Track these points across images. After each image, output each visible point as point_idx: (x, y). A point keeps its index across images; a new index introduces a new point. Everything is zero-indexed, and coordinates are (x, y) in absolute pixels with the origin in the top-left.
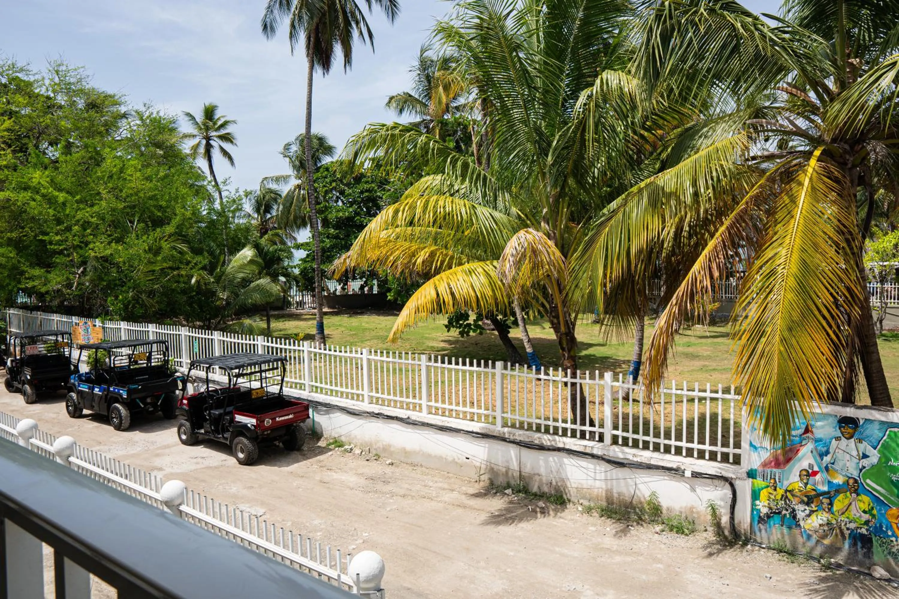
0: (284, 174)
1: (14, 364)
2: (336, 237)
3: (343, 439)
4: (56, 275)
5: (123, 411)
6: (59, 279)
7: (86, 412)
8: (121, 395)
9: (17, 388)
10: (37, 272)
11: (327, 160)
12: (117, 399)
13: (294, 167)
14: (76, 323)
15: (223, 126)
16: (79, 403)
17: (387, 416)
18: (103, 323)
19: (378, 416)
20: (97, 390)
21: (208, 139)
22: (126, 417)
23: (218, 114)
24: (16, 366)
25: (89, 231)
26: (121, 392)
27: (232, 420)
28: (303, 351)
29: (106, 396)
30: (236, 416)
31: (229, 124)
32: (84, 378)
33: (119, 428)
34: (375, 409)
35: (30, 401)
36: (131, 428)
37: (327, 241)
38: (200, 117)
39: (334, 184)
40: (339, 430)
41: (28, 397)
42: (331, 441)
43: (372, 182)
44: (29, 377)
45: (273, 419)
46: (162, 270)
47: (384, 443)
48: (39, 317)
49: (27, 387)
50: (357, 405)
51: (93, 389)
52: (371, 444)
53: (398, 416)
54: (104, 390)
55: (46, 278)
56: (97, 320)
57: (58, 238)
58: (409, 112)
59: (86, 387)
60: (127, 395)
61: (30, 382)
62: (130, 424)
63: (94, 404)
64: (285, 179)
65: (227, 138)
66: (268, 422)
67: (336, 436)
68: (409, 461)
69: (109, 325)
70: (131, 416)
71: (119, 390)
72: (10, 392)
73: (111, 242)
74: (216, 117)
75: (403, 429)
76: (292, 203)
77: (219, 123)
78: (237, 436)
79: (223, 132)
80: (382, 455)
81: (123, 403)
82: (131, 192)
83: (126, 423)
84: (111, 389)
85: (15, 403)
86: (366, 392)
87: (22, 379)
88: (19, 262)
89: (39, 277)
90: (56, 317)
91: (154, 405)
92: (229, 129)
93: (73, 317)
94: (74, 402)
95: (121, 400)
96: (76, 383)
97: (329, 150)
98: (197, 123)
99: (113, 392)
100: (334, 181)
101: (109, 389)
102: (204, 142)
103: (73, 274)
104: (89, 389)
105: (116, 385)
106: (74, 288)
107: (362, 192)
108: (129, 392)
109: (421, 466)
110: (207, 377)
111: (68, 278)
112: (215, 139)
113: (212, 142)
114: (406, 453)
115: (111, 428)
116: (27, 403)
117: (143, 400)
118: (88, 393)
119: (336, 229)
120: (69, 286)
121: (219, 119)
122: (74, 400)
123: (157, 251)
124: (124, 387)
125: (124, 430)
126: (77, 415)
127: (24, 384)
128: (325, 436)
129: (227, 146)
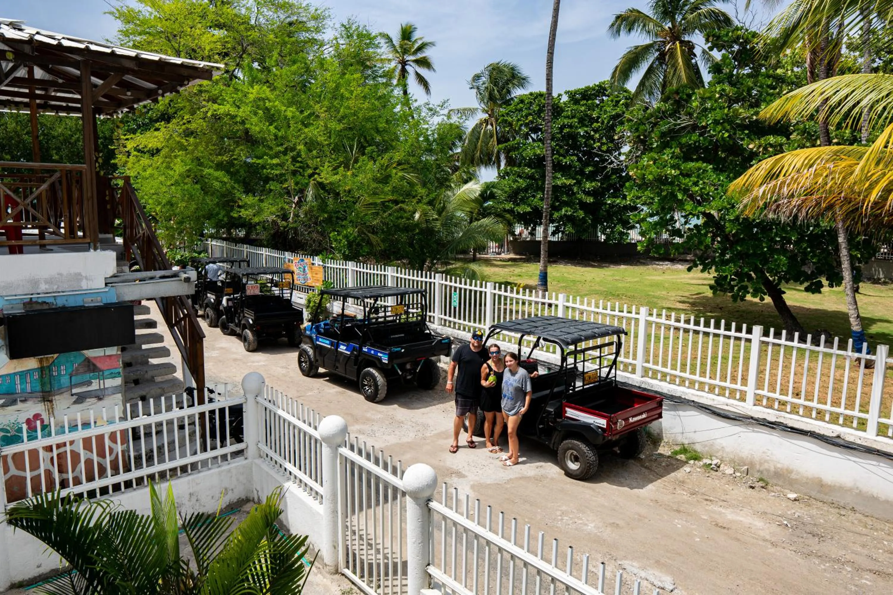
0: (472, 106)
1: (230, 304)
2: (531, 177)
3: (698, 448)
4: (269, 204)
5: (380, 379)
6: (273, 209)
7: (321, 370)
8: (380, 359)
9: (232, 330)
10: (249, 199)
11: (518, 92)
12: (375, 363)
13: (482, 100)
14: (289, 260)
15: (420, 49)
16: (317, 361)
17: (792, 428)
18: (323, 261)
19: (772, 425)
20: (342, 348)
21: (404, 63)
22: (383, 386)
23: (416, 35)
24: (234, 307)
25: (314, 152)
26: (379, 354)
27: (560, 413)
28: (557, 306)
29: (357, 357)
30: (567, 409)
31: (428, 47)
32: (322, 330)
33: (372, 398)
34: (771, 415)
35: (251, 349)
36: (386, 401)
37: (521, 181)
38: (396, 39)
39: (530, 118)
40: (692, 435)
41: (249, 344)
42: (677, 448)
43: (573, 117)
44: (251, 322)
45: (626, 420)
46: (383, 203)
47: (779, 466)
48: (245, 250)
49: (248, 332)
50: (732, 405)
51: (338, 346)
52: (752, 464)
53: (817, 431)
54: (354, 349)
55: (260, 208)
56: (316, 258)
57: (275, 161)
58: (639, 30)
59: (328, 342)
60: (389, 360)
61: (251, 327)
62: (387, 395)
63: (337, 365)
64: (471, 112)
65: (424, 63)
66: (621, 424)
67: (686, 442)
68: (829, 499)
69: (330, 264)
70: (388, 386)
71: (376, 352)
72: (225, 334)
73: (339, 167)
74: (413, 39)
75: (824, 451)
76: (479, 138)
77: (416, 46)
78: (566, 439)
79: (420, 56)
80: (771, 481)
81: (382, 368)
82: (348, 111)
83: (382, 393)
84: (365, 349)
85: (234, 350)
86: (750, 389)
87: (243, 322)
88: (234, 188)
89: (252, 206)
90: (265, 252)
91: (412, 371)
92: (427, 53)
93: (286, 253)
94: (310, 359)
95: (379, 365)
96: (314, 336)
97: (522, 81)
98: (393, 46)
99: (367, 354)
100: (530, 114)
101: (361, 349)
102: (400, 67)
103: (288, 203)
104: (332, 344)
105: (372, 345)
106: (290, 220)
107: (562, 129)
108: (391, 357)
109: (853, 509)
110: (519, 350)
111: (282, 209)
112: (412, 64)
113: (407, 67)
114: (822, 486)
115: (361, 397)
116: (248, 350)
117: (402, 367)
118: (329, 350)
119: (532, 168)
120: (285, 217)
121: (416, 41)
122: (309, 356)
123: (385, 179)
124: (385, 349)
125: (377, 403)
126: (311, 374)
127: (244, 327)
128: (666, 440)
129: (423, 72)
